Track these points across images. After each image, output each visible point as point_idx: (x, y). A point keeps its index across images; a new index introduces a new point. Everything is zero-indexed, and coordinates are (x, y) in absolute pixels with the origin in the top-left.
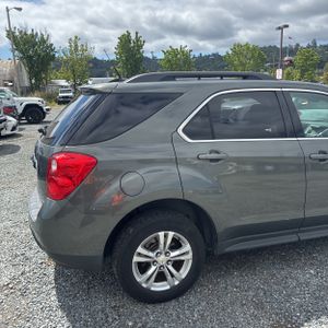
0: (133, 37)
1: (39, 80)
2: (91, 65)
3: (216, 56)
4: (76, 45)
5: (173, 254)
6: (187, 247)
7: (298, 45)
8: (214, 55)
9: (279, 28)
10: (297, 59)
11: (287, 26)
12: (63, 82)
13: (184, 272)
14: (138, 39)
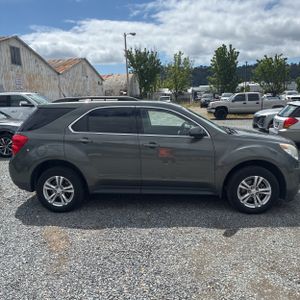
0: (228, 49)
1: (147, 89)
2: (191, 75)
4: (180, 60)
5: (64, 188)
6: (71, 186)
12: (167, 91)
14: (232, 51)
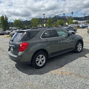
0: (5, 17)
3: (27, 21)
5: (42, 59)
6: (44, 57)
7: (47, 18)
8: (26, 21)
9: (43, 14)
10: (47, 21)
11: (45, 14)
13: (44, 62)
14: (6, 17)
